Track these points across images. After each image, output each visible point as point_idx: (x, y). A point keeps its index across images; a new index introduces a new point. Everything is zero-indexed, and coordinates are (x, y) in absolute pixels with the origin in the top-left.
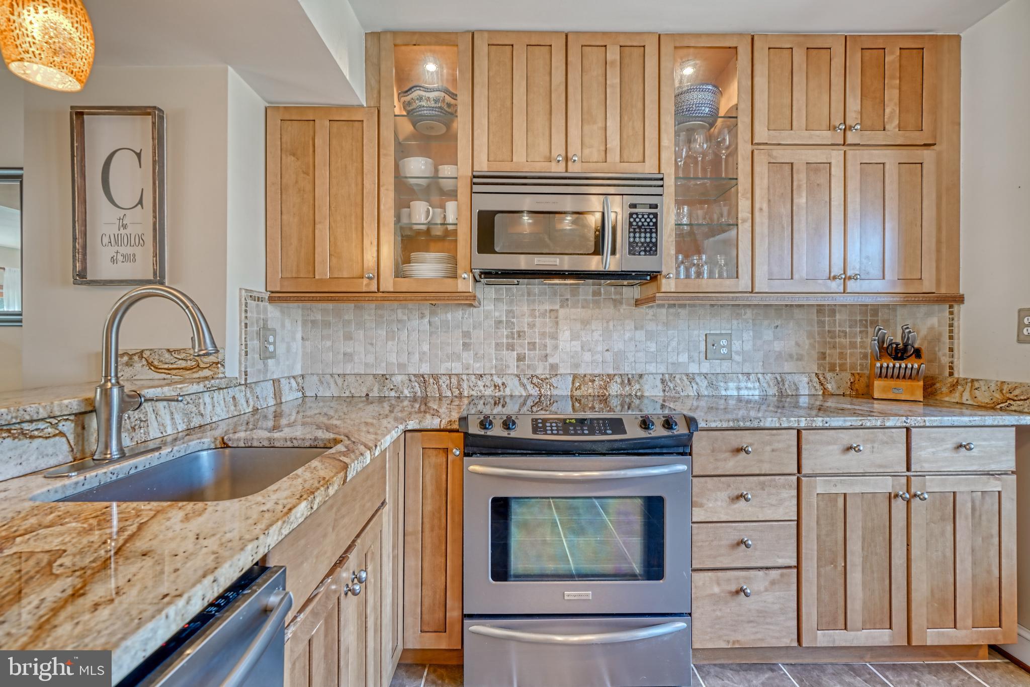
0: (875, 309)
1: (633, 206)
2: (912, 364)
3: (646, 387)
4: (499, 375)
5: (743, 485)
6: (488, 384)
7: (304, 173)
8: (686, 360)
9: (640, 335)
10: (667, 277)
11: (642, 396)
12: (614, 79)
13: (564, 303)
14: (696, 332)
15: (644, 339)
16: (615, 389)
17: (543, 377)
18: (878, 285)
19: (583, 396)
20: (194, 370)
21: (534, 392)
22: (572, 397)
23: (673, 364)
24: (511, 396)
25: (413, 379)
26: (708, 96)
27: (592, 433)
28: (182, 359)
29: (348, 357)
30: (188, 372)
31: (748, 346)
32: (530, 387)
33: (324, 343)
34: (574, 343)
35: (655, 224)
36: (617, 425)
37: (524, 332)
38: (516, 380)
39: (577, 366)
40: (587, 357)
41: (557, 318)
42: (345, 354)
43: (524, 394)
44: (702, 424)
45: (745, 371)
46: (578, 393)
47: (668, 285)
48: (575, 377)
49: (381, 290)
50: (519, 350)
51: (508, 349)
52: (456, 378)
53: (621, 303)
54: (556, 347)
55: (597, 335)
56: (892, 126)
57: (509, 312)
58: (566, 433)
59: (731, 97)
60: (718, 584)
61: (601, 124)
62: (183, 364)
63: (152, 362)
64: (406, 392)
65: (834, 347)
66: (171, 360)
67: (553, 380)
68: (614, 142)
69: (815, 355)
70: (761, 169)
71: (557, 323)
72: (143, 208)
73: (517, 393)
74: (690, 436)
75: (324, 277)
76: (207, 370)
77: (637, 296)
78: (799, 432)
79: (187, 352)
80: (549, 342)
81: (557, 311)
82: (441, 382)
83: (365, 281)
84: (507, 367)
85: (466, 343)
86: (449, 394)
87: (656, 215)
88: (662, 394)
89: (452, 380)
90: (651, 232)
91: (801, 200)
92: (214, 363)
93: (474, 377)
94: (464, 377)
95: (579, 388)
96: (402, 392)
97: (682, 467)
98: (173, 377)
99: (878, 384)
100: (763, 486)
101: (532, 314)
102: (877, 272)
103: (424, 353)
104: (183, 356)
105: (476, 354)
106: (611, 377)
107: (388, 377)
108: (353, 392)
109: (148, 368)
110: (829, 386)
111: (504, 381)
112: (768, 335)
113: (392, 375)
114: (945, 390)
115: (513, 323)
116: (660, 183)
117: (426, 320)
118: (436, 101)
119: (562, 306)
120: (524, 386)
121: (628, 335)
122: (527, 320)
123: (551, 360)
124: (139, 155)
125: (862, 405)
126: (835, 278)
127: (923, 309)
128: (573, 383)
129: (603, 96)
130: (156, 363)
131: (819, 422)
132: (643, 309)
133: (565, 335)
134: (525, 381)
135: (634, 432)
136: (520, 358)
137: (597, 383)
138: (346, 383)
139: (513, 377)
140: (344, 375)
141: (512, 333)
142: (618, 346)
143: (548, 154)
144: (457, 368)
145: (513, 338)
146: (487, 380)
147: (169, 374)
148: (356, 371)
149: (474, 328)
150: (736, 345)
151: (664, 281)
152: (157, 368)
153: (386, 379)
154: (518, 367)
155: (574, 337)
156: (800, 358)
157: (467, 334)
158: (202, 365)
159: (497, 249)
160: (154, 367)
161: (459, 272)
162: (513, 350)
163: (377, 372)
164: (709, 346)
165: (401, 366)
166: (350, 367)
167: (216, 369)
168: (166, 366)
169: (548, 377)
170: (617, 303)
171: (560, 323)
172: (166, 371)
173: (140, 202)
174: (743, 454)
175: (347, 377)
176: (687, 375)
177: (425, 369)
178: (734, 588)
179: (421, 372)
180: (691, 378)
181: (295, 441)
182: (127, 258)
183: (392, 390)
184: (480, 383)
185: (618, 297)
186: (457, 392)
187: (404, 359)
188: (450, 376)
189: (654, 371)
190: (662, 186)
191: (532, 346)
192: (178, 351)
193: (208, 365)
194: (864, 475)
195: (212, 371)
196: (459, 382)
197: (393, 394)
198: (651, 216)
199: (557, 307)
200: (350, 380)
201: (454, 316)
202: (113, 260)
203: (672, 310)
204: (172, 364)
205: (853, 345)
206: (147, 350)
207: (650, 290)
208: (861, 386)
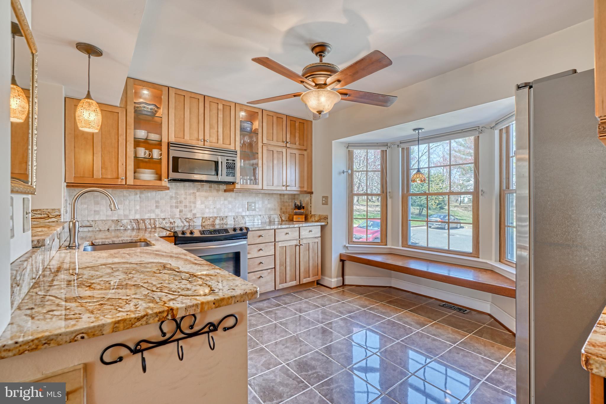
0: (295, 195)
1: (227, 160)
2: (302, 211)
3: (228, 221)
4: (172, 218)
5: (261, 246)
6: (167, 222)
8: (241, 211)
9: (226, 202)
10: (238, 183)
11: (227, 224)
12: (221, 115)
13: (198, 190)
14: (244, 201)
15: (227, 204)
16: (217, 222)
17: (190, 218)
18: (294, 188)
19: (206, 225)
20: (46, 219)
21: (187, 224)
22: (202, 225)
23: (237, 212)
24: (177, 226)
25: (132, 221)
26: (250, 125)
27: (219, 233)
28: (39, 214)
29: (97, 212)
30: (42, 220)
31: (260, 206)
32: (185, 223)
33: (82, 206)
34: (202, 205)
35: (234, 166)
36: (226, 231)
37: (182, 201)
38: (179, 220)
39: (203, 214)
40: (207, 210)
41: (195, 196)
42: (95, 211)
43: (183, 225)
44: (250, 229)
45: (260, 214)
46: (204, 224)
47: (238, 186)
48: (203, 218)
49: (127, 184)
50: (180, 208)
51: (175, 208)
52: (153, 220)
53: (219, 191)
54: (195, 207)
55: (211, 202)
56: (297, 143)
57: (176, 193)
58: (211, 234)
59: (256, 125)
60: (255, 276)
61: (216, 130)
62: (39, 216)
64: (129, 227)
65: (284, 206)
67: (195, 220)
68: (221, 138)
69: (279, 209)
70: (265, 151)
71: (196, 198)
73: (180, 225)
74: (247, 232)
75: (98, 177)
76: (54, 218)
77: (225, 188)
78: (275, 230)
79: (42, 211)
80: (193, 205)
81: (196, 193)
82: (146, 222)
83: (120, 180)
84: (175, 215)
85: (157, 206)
86: (150, 227)
87: (234, 164)
88: (234, 223)
89: (151, 221)
90: (233, 169)
91: (275, 162)
92: (58, 215)
93: (161, 219)
94: (157, 220)
95: (204, 222)
96: (127, 227)
97: (245, 242)
99: (295, 217)
100: (266, 246)
101: (186, 194)
102: (294, 185)
103: (137, 210)
104: (39, 212)
105: (162, 210)
106: (216, 218)
107: (119, 221)
108: (100, 228)
110: (283, 218)
111: (174, 220)
112: (266, 202)
113: (122, 220)
114: (309, 218)
115: (178, 197)
116: (236, 153)
117: (138, 196)
118: (151, 109)
119: (197, 191)
120: (183, 222)
121: (222, 202)
122: (183, 196)
123: (194, 212)
125: (291, 223)
126: (284, 186)
127: (306, 195)
128: (202, 220)
129: (217, 120)
131: (280, 227)
132: (227, 193)
133: (199, 202)
134: (183, 220)
135: (232, 232)
136: (181, 211)
137: (211, 220)
138: (96, 224)
139: (178, 219)
140: (96, 221)
141: (177, 202)
142: (218, 206)
143: (197, 138)
144: (153, 216)
145: (178, 204)
146: (167, 220)
148: (101, 219)
149: (161, 199)
150: (257, 206)
151: (237, 185)
153: (119, 222)
154: (180, 215)
155: (202, 203)
156: (275, 210)
157: (157, 202)
158: (51, 216)
159: (179, 171)
161: (163, 178)
162: (178, 208)
163: (113, 219)
164: (249, 206)
165: (125, 216)
166: (98, 217)
167: (59, 218)
169: (192, 218)
170: (218, 190)
171: (197, 198)
174: (261, 237)
175: (97, 221)
176: (242, 216)
177: (138, 217)
178: (259, 276)
179: (136, 218)
180: (243, 217)
181: (123, 241)
183: (121, 226)
184: (164, 222)
185: (218, 188)
186: (153, 226)
187: (127, 212)
188: (150, 219)
189: (231, 215)
190: (236, 154)
191: (186, 206)
192: (37, 210)
193: (55, 216)
194: (290, 240)
195: (57, 219)
196: (154, 222)
197: (122, 228)
198: (233, 164)
199: (195, 191)
200: (99, 223)
201: (151, 194)
203: (237, 194)
205: (289, 205)
207: (231, 187)
208: (291, 218)
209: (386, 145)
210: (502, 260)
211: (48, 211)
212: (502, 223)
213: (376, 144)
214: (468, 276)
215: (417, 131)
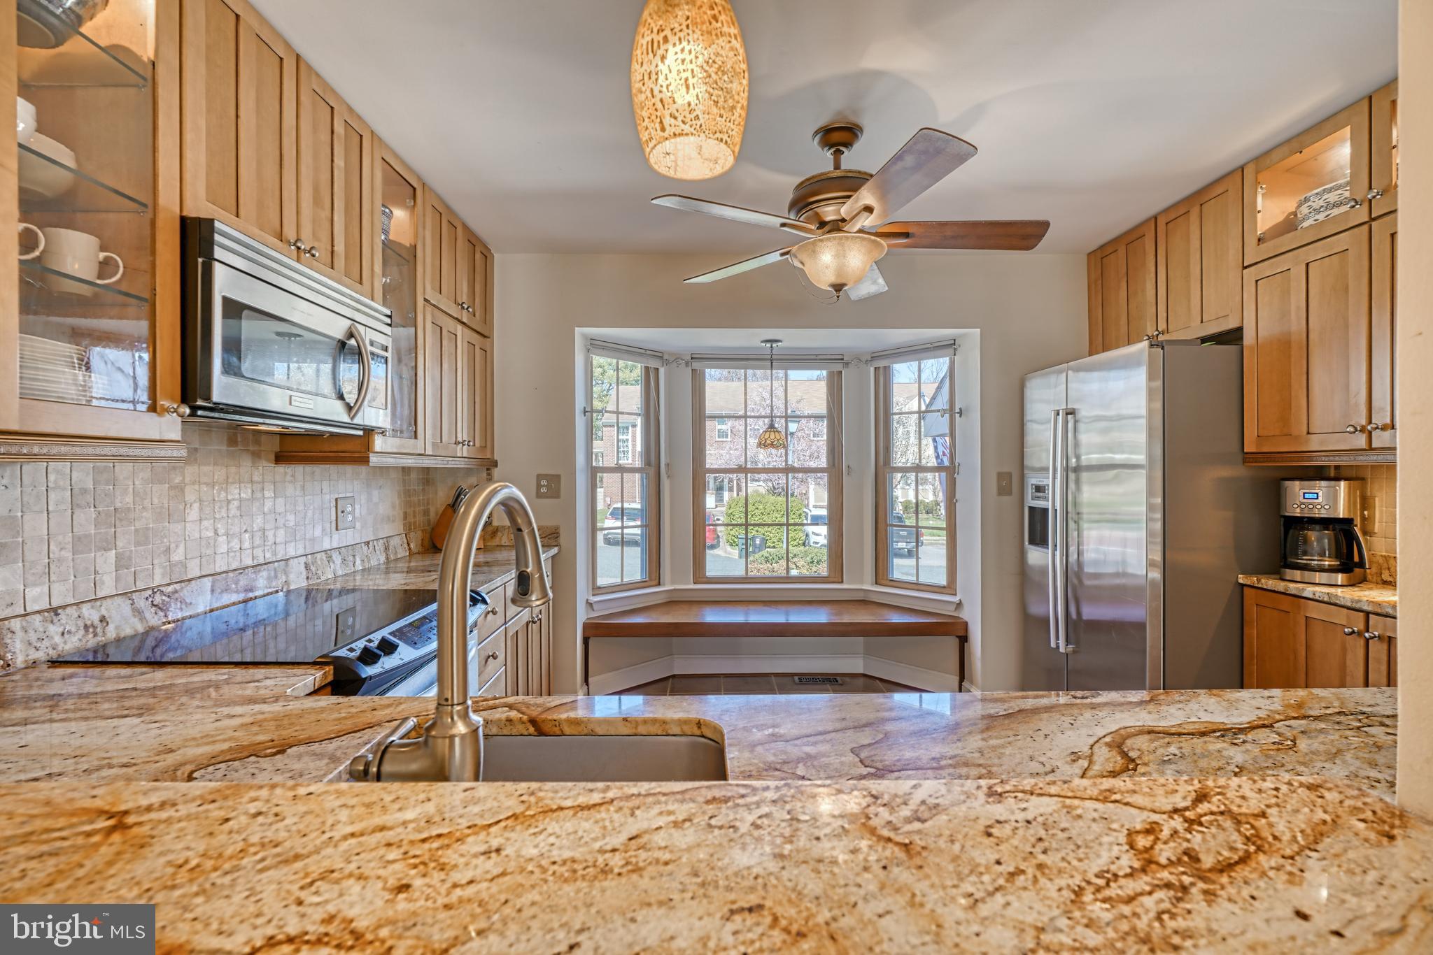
1: (371, 343)
3: (291, 576)
4: (89, 603)
6: (71, 625)
8: (322, 533)
9: (280, 504)
10: (381, 434)
14: (330, 496)
15: (282, 509)
16: (261, 585)
17: (170, 589)
18: (472, 451)
21: (155, 620)
23: (311, 541)
31: (365, 511)
32: (149, 613)
34: (204, 524)
38: (124, 607)
39: (212, 561)
40: (222, 545)
41: (181, 482)
43: (140, 628)
45: (366, 539)
47: (382, 444)
50: (119, 547)
51: (96, 548)
53: (260, 458)
54: (182, 534)
56: (477, 314)
61: (327, 213)
65: (409, 506)
67: (185, 592)
68: (340, 248)
69: (402, 515)
70: (429, 327)
73: (131, 631)
80: (170, 527)
84: (100, 583)
87: (386, 360)
91: (445, 366)
93: (36, 618)
95: (220, 596)
102: (472, 440)
110: (412, 546)
111: (104, 612)
112: (375, 496)
116: (388, 320)
119: (191, 462)
120: (140, 614)
121: (268, 505)
123: (176, 556)
126: (458, 443)
132: (285, 468)
133: (192, 512)
134: (142, 604)
139: (116, 600)
142: (257, 523)
143: (280, 229)
146: (67, 619)
150: (358, 511)
151: (376, 438)
154: (121, 579)
155: (205, 513)
156: (395, 519)
159: (243, 371)
164: (339, 513)
169: (176, 587)
176: (325, 552)
180: (329, 556)
184: (53, 629)
189: (297, 554)
198: (383, 360)
209: (659, 356)
210: (879, 581)
212: (880, 521)
213: (643, 351)
214: (820, 616)
215: (768, 345)
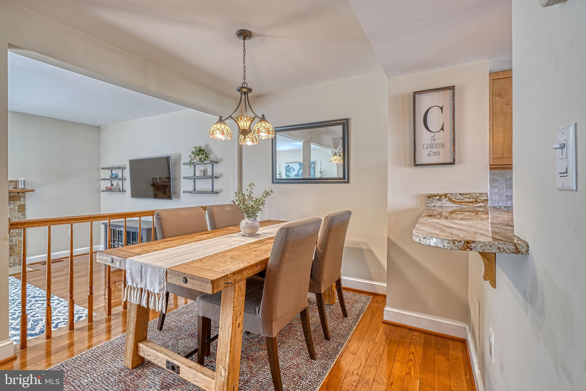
7: (506, 104)
20: (474, 203)
28: (468, 198)
30: (471, 204)
62: (468, 200)
63: (452, 199)
66: (462, 198)
72: (443, 131)
76: (482, 203)
79: (471, 195)
92: (486, 200)
98: (463, 206)
104: (468, 196)
109: (449, 201)
124: (442, 108)
130: (453, 199)
147: (460, 204)
152: (454, 202)
158: (479, 201)
160: (453, 201)
167: (486, 203)
168: (459, 201)
172: (459, 203)
173: (442, 129)
182: (435, 154)
192: (466, 194)
193: (482, 201)
195: (484, 203)
202: (429, 155)
204: (462, 200)
206: (449, 194)
211: (476, 195)
